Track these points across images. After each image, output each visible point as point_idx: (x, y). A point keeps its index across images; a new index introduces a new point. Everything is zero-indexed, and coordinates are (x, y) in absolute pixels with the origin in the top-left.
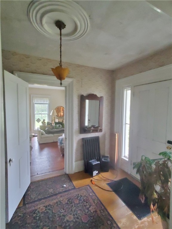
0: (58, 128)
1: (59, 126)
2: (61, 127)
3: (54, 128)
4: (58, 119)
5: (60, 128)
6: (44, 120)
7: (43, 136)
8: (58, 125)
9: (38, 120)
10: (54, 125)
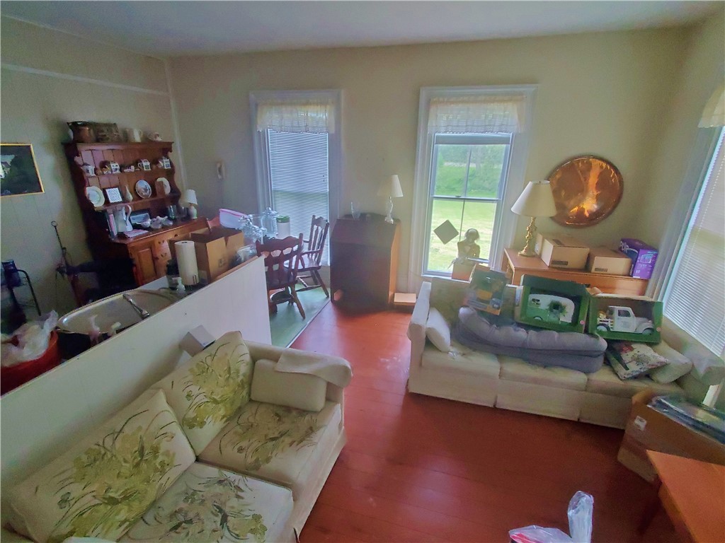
0: (538, 327)
1: (556, 307)
2: (567, 318)
3: (518, 311)
4: (557, 242)
5: (561, 328)
6: (473, 235)
7: (432, 357)
8: (545, 300)
9: (447, 232)
10: (520, 288)
